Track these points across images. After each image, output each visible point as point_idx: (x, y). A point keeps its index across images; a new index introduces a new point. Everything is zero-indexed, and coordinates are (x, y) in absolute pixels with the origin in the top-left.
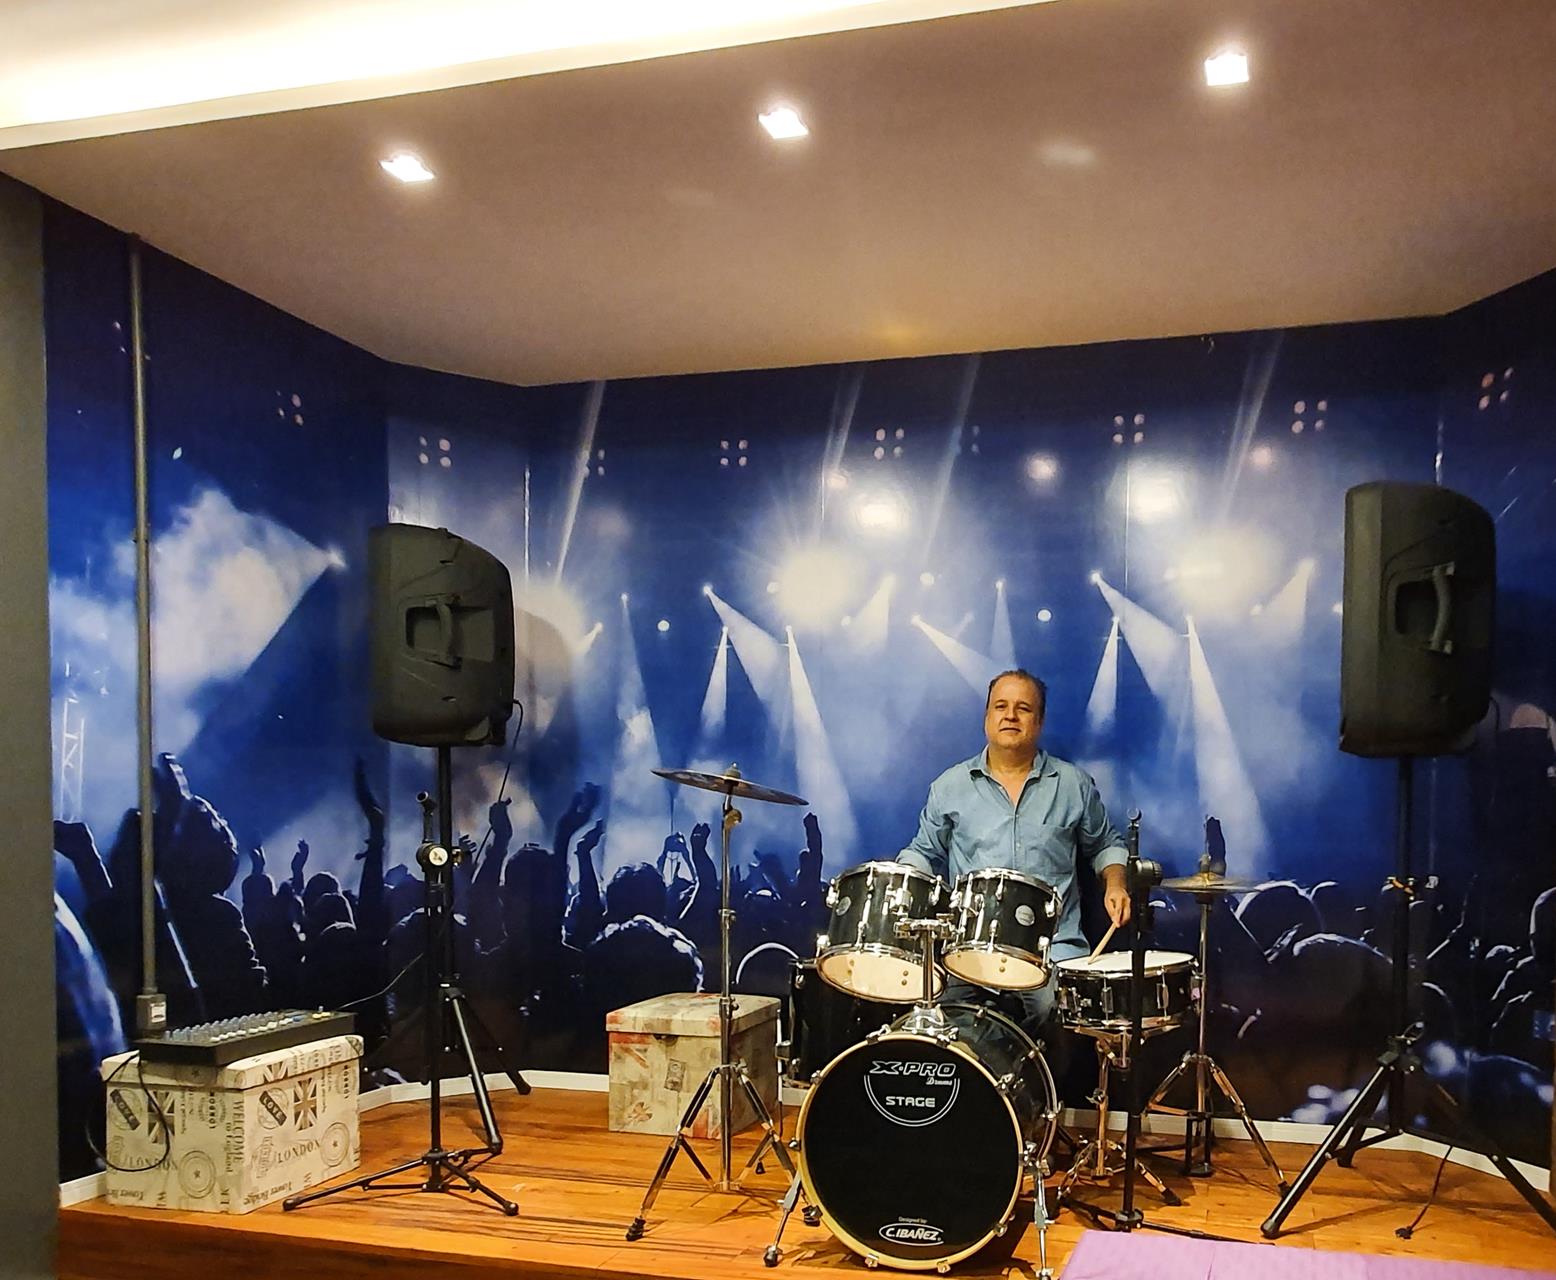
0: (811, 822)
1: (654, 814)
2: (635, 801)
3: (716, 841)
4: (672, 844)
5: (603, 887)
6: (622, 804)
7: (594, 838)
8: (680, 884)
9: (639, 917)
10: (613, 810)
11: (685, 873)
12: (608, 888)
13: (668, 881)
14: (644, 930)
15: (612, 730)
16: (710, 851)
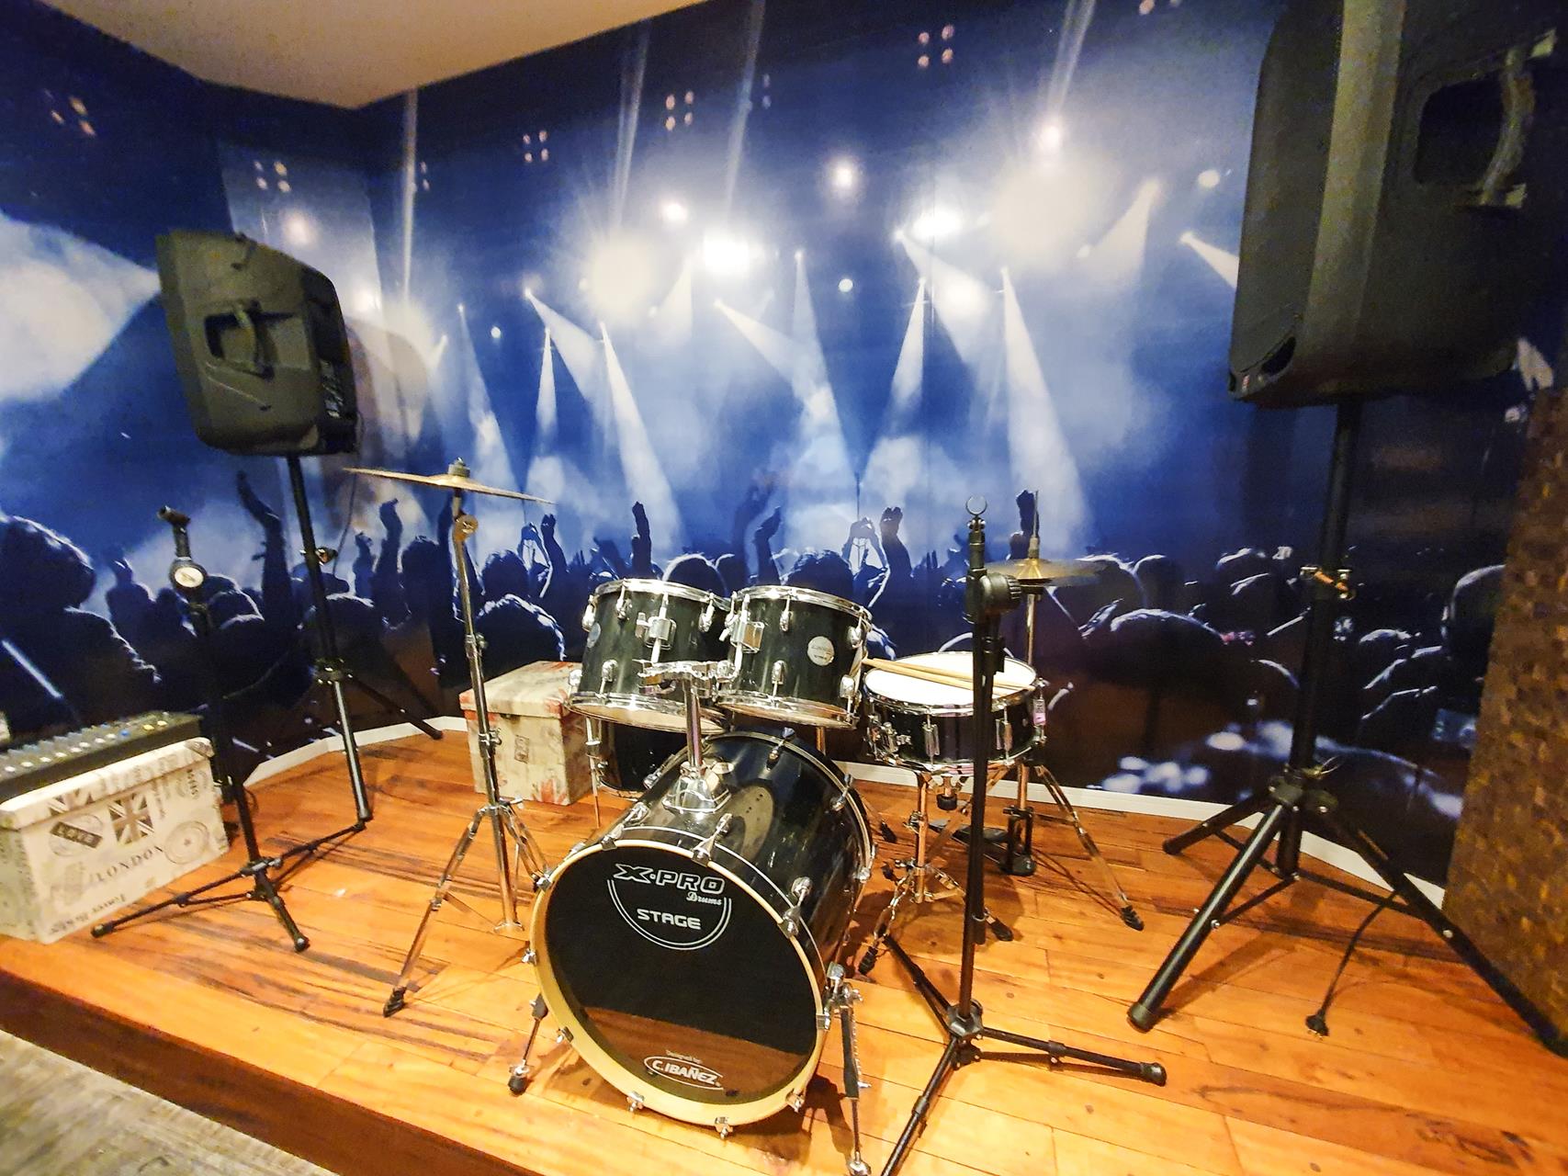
0: (639, 510)
9: (510, 596)
10: (478, 505)
12: (483, 572)
14: (514, 606)
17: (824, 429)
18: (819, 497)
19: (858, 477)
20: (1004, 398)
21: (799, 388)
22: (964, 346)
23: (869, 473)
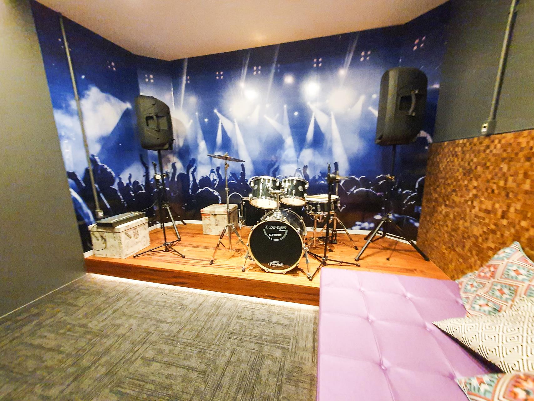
0: (243, 166)
1: (208, 164)
2: (203, 162)
3: (222, 170)
4: (212, 171)
5: (198, 181)
6: (200, 163)
7: (194, 170)
8: (214, 180)
9: (206, 187)
10: (198, 164)
11: (216, 178)
13: (212, 179)
14: (207, 190)
15: (197, 146)
16: (220, 172)
17: (290, 147)
18: (288, 163)
19: (298, 158)
20: (331, 141)
21: (284, 137)
22: (323, 129)
23: (300, 157)
